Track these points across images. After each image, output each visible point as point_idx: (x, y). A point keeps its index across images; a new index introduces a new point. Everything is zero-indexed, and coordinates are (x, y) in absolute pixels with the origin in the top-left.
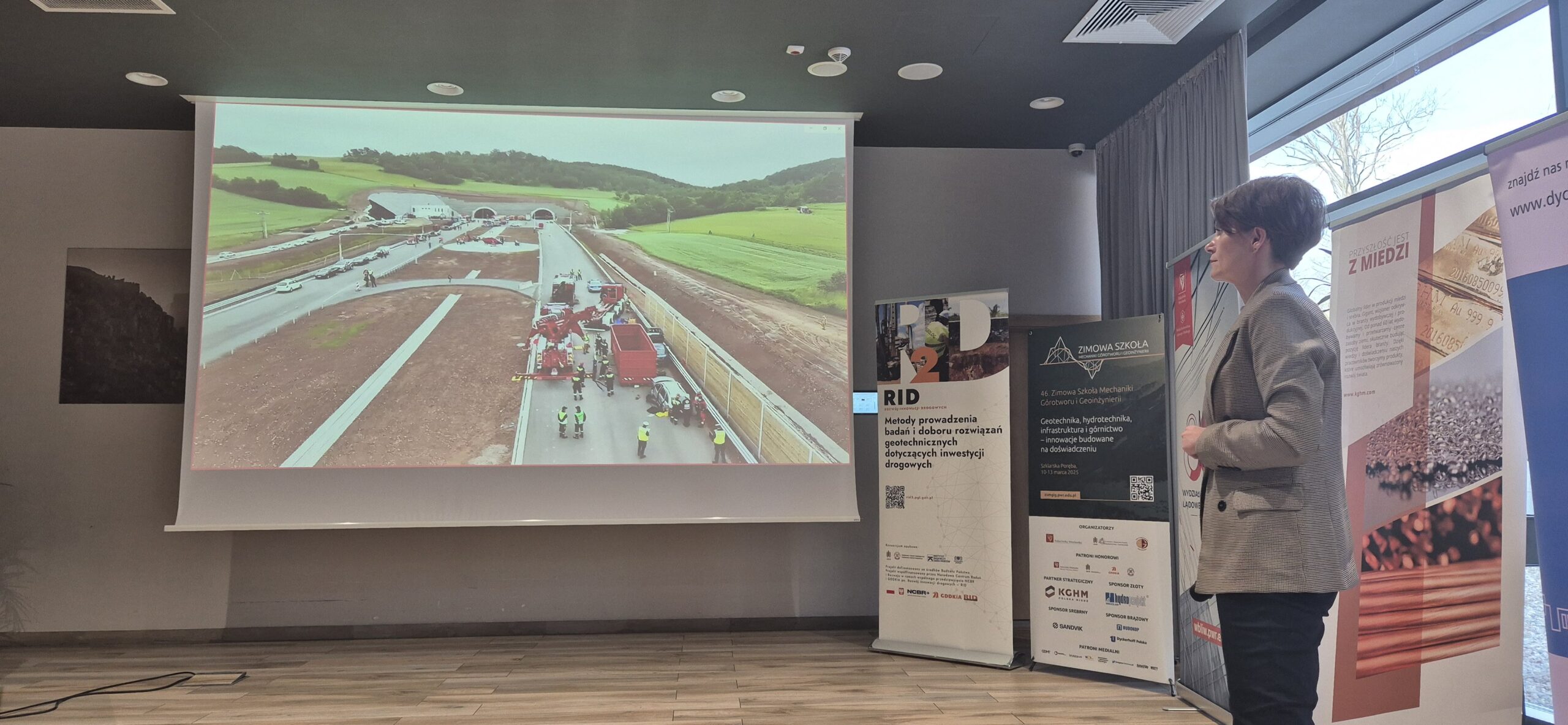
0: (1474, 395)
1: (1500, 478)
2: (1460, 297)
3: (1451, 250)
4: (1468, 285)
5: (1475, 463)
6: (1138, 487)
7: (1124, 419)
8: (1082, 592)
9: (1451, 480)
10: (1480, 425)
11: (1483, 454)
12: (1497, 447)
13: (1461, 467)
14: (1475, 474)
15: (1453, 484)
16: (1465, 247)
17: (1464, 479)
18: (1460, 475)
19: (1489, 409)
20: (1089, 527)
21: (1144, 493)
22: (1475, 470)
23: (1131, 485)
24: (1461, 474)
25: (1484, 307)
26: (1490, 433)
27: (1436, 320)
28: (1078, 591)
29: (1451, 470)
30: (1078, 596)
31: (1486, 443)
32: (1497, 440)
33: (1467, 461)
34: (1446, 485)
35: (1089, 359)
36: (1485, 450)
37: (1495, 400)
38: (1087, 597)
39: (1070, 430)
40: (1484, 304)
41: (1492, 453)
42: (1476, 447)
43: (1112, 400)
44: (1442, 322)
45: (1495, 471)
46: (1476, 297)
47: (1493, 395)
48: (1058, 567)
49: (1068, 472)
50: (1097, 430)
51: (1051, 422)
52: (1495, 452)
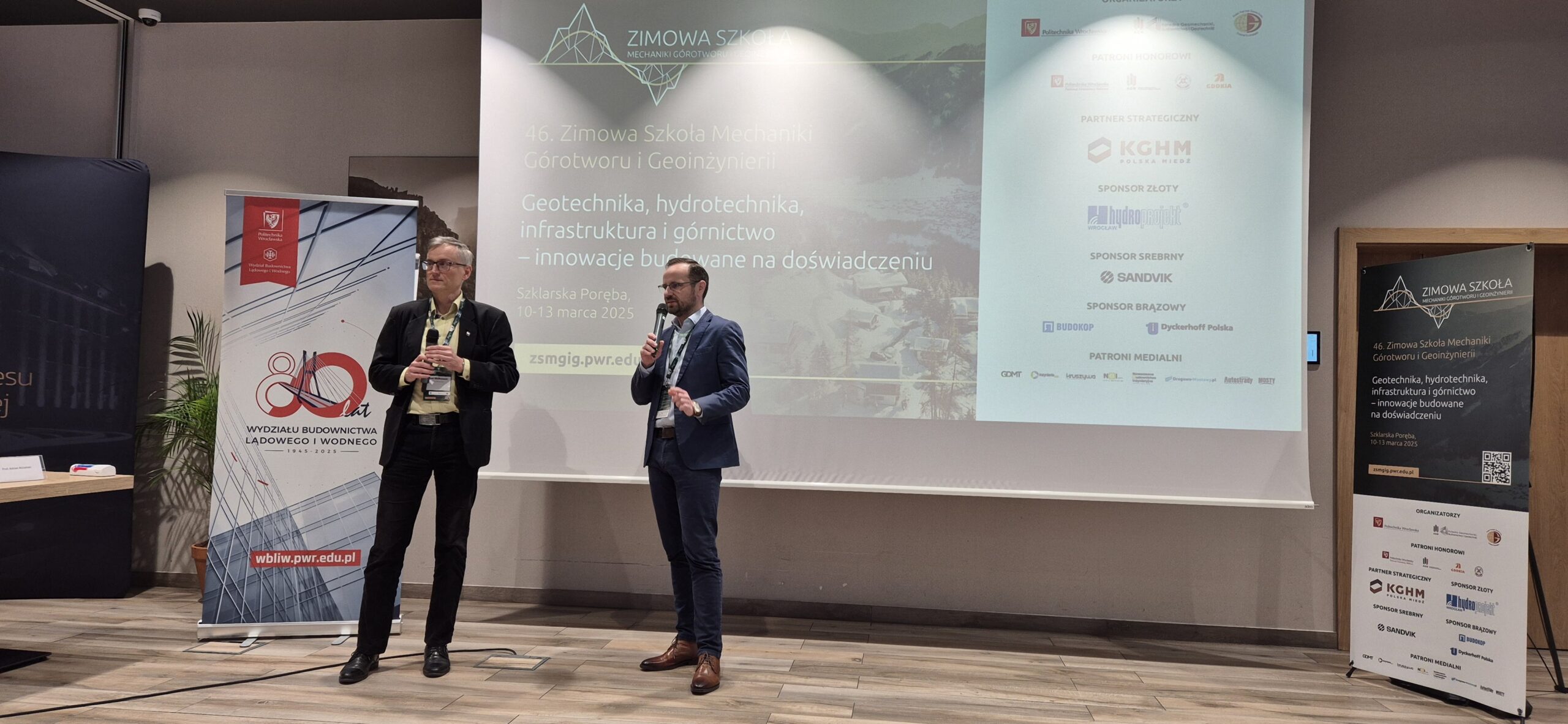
6: (1493, 465)
7: (1477, 379)
8: (1417, 590)
20: (1429, 512)
21: (1500, 473)
23: (1483, 463)
28: (1412, 589)
30: (1412, 595)
35: (1436, 303)
38: (1423, 597)
39: (1409, 392)
43: (1463, 355)
48: (1388, 558)
49: (1404, 443)
50: (1444, 392)
51: (1385, 381)
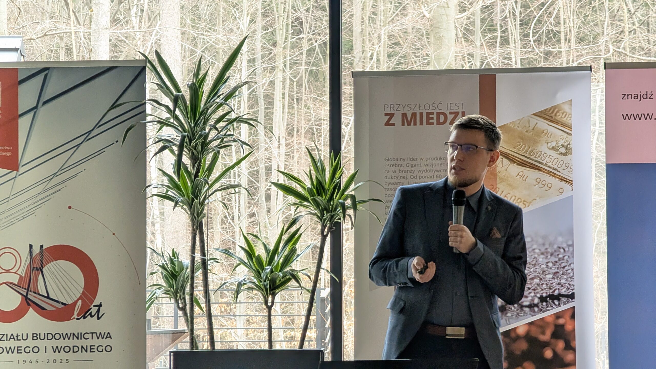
0: (544, 244)
1: (574, 308)
2: (525, 167)
3: (516, 127)
4: (536, 159)
5: (547, 297)
9: (523, 310)
10: (551, 268)
11: (555, 290)
12: (570, 285)
13: (533, 300)
14: (547, 305)
15: (524, 313)
16: (531, 128)
17: (536, 309)
18: (531, 306)
19: (561, 256)
22: (546, 301)
24: (533, 305)
25: (554, 179)
26: (563, 274)
27: (501, 182)
29: (523, 302)
31: (559, 281)
32: (569, 279)
33: (538, 295)
34: (518, 314)
36: (557, 287)
37: (567, 249)
40: (553, 176)
41: (565, 289)
42: (547, 284)
44: (507, 184)
45: (568, 302)
46: (545, 169)
47: (564, 245)
52: (568, 289)
